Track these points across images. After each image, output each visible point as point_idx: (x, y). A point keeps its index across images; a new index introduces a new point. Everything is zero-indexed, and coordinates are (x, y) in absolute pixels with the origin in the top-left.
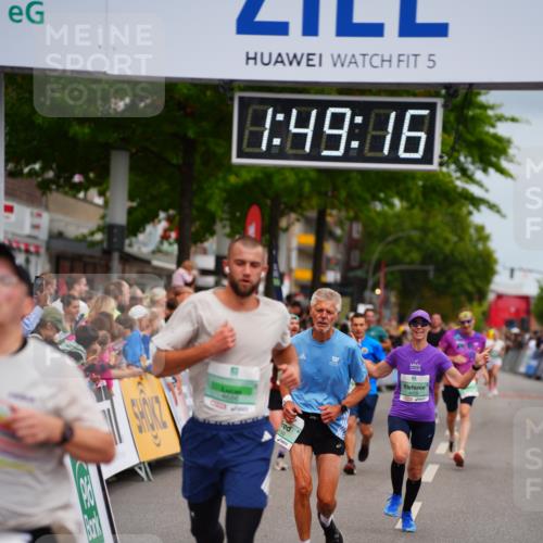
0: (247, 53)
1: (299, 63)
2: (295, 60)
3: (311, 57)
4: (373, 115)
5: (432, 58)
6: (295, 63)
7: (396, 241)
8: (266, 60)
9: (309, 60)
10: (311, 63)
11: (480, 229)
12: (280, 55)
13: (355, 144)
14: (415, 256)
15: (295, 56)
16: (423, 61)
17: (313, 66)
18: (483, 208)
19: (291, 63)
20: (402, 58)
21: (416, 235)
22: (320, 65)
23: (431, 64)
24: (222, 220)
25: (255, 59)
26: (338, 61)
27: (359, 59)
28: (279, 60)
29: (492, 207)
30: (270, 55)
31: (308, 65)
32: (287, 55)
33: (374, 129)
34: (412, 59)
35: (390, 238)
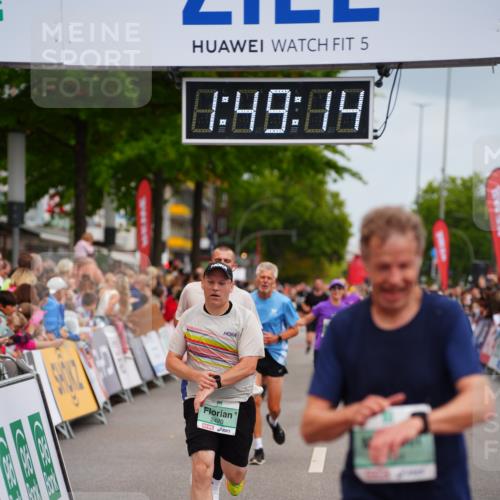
0: (194, 42)
1: (242, 50)
2: (238, 46)
3: (253, 43)
4: (311, 95)
5: (365, 40)
6: (238, 49)
7: (260, 209)
8: (211, 48)
9: (251, 46)
10: (253, 49)
11: (335, 196)
12: (224, 42)
13: (295, 122)
14: (278, 222)
15: (238, 43)
16: (357, 44)
17: (256, 51)
18: (346, 176)
19: (234, 50)
20: (337, 41)
21: (277, 202)
22: (262, 50)
23: (364, 46)
24: (109, 194)
25: (201, 46)
26: (278, 46)
27: (298, 44)
28: (224, 47)
29: (355, 175)
30: (215, 42)
31: (251, 51)
32: (231, 42)
33: (313, 108)
34: (347, 42)
35: (255, 206)
